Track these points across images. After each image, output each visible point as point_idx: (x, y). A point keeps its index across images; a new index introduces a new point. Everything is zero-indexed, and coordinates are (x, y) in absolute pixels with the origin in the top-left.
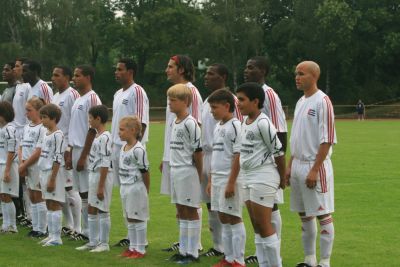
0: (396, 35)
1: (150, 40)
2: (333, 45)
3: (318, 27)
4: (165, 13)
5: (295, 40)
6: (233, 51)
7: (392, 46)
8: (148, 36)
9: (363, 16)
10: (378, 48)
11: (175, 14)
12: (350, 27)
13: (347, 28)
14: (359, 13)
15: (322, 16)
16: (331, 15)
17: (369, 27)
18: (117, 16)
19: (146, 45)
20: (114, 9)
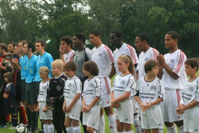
0: (190, 24)
1: (62, 30)
2: (158, 30)
3: (150, 21)
4: (70, 16)
5: (138, 28)
6: (105, 35)
7: (188, 29)
8: (61, 28)
9: (173, 14)
10: (181, 31)
11: (75, 17)
12: (166, 20)
13: (165, 21)
14: (171, 13)
15: (152, 15)
16: (157, 15)
17: (176, 20)
18: (44, 18)
19: (60, 33)
20: (43, 15)
